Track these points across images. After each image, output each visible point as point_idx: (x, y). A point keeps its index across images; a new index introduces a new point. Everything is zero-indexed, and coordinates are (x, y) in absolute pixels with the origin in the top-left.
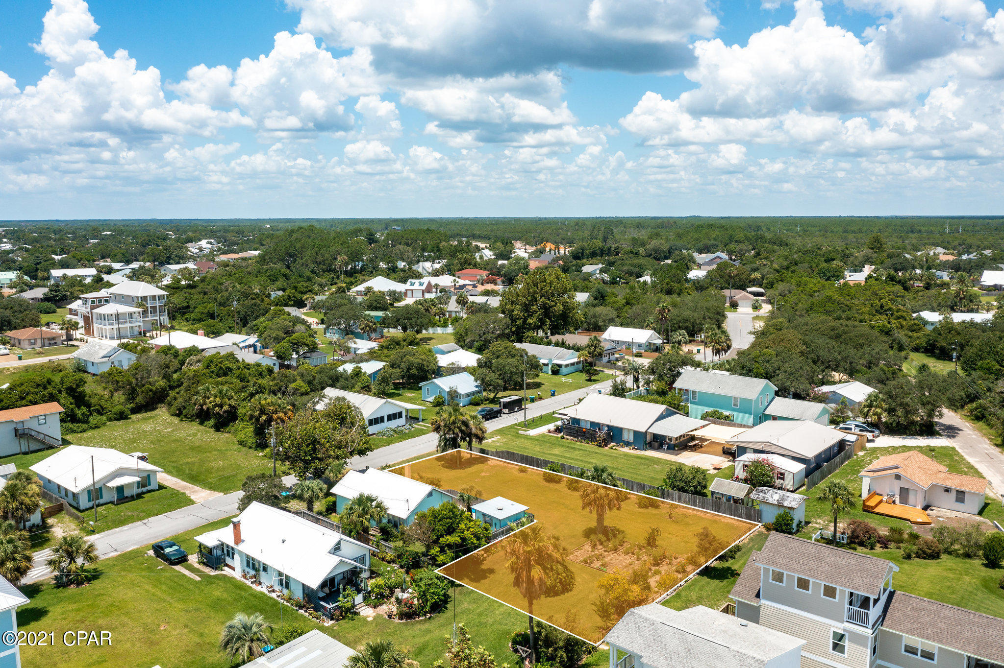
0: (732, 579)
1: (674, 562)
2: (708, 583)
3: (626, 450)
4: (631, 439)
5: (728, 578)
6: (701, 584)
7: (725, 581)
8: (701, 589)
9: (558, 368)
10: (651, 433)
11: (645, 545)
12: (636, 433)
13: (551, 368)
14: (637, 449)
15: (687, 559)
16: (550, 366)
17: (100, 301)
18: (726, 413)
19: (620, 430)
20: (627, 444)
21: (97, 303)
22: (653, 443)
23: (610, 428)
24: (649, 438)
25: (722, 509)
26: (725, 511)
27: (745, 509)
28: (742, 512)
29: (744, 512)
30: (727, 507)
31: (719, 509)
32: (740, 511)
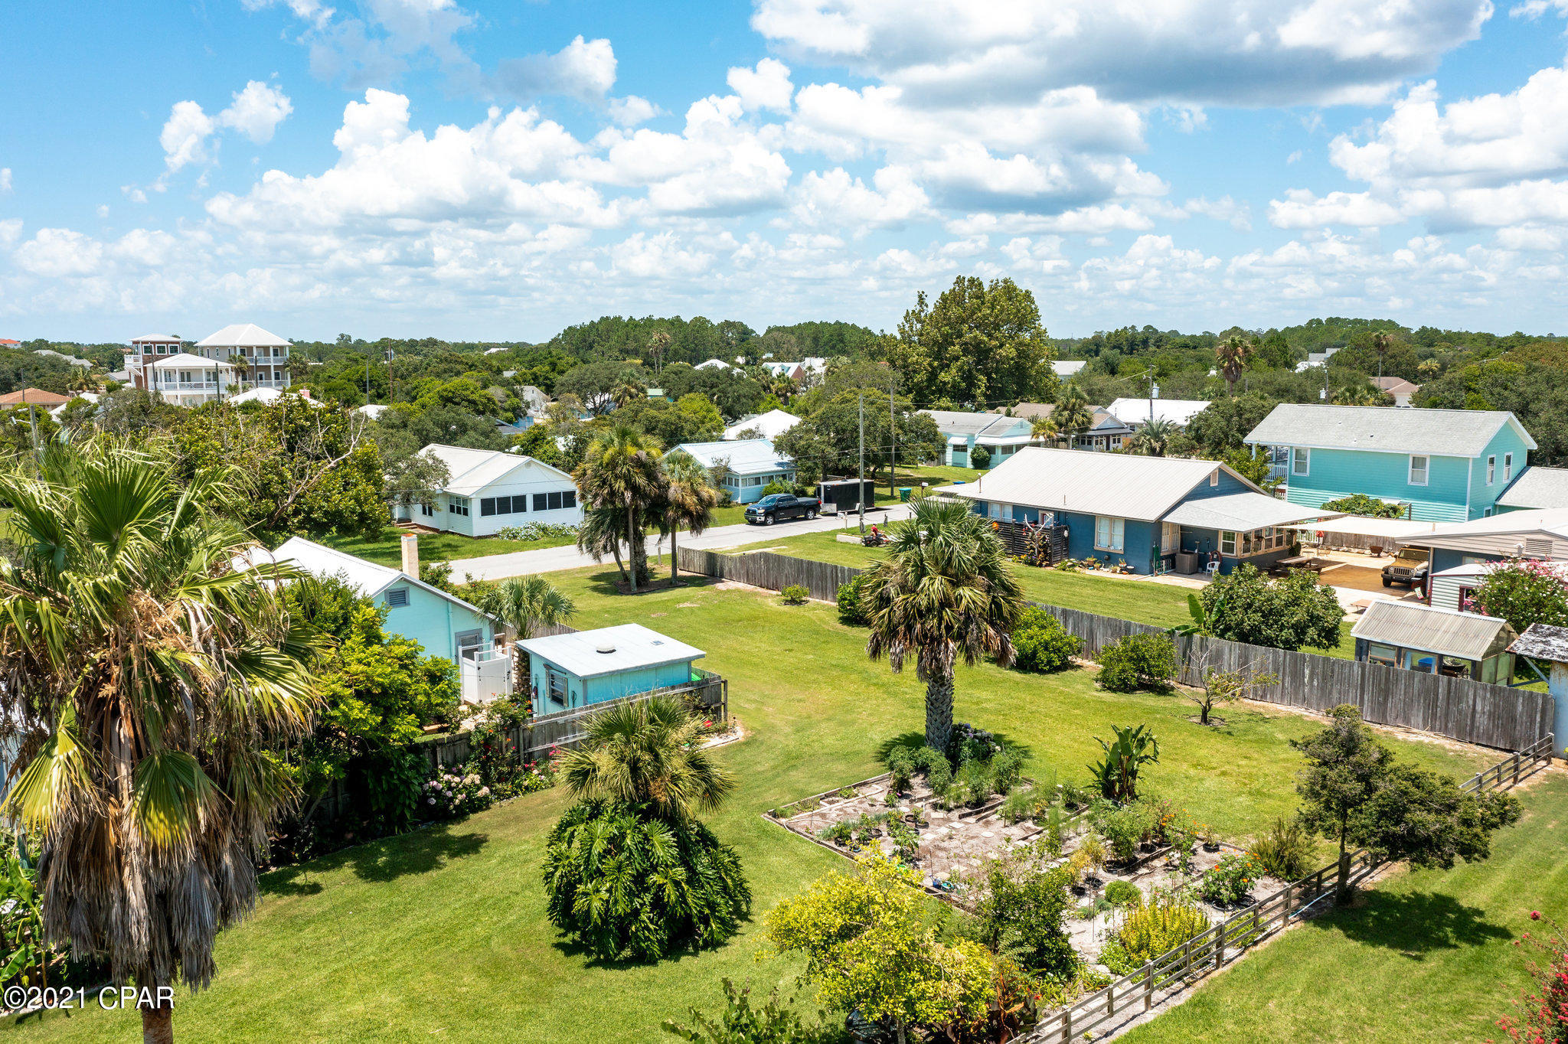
0: (1468, 950)
1: (1204, 861)
2: (1354, 961)
3: (1105, 573)
4: (1118, 546)
5: (1443, 943)
6: (1315, 962)
7: (1435, 959)
8: (1320, 985)
9: (986, 453)
10: (1174, 525)
11: (1092, 794)
12: (1133, 527)
13: (973, 453)
14: (1131, 572)
15: (1260, 852)
16: (970, 450)
17: (161, 350)
18: (1387, 501)
19: (1088, 521)
20: (1108, 559)
21: (155, 352)
22: (1179, 555)
23: (1063, 518)
24: (1168, 543)
25: (1396, 699)
26: (1408, 705)
27: (1488, 695)
28: (1479, 708)
29: (1483, 708)
30: (1416, 692)
31: (1386, 700)
32: (1471, 702)
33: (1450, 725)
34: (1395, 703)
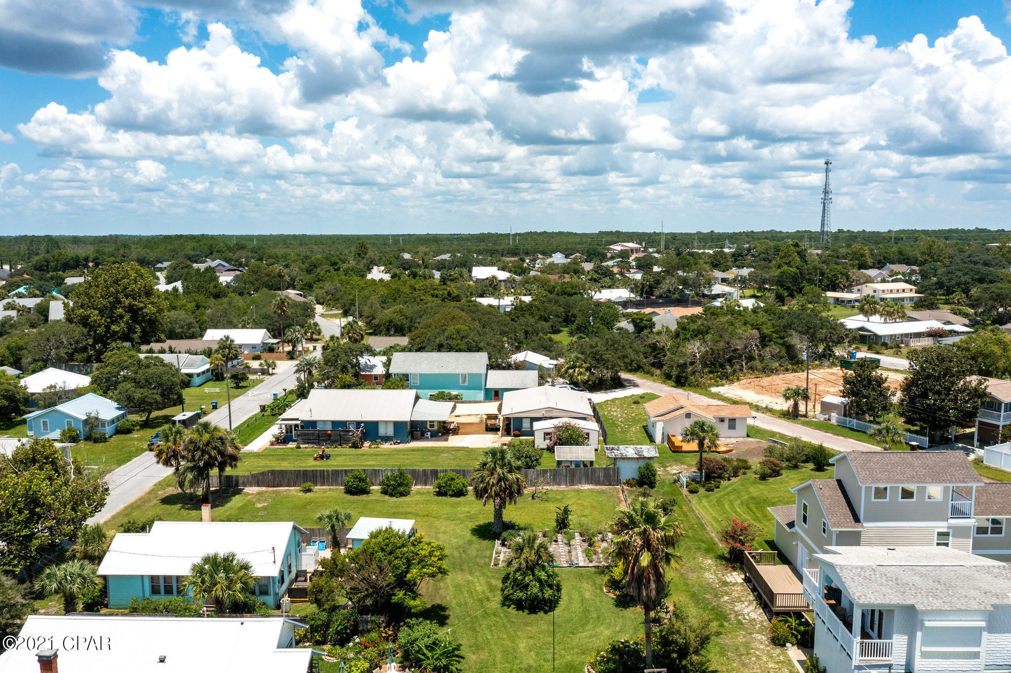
3: (387, 446)
4: (391, 432)
9: (188, 378)
10: (412, 421)
11: (556, 529)
12: (398, 425)
19: (375, 424)
20: (386, 439)
22: (414, 432)
23: (361, 424)
26: (580, 479)
27: (603, 470)
28: (600, 475)
30: (582, 474)
33: (593, 481)
34: (576, 478)
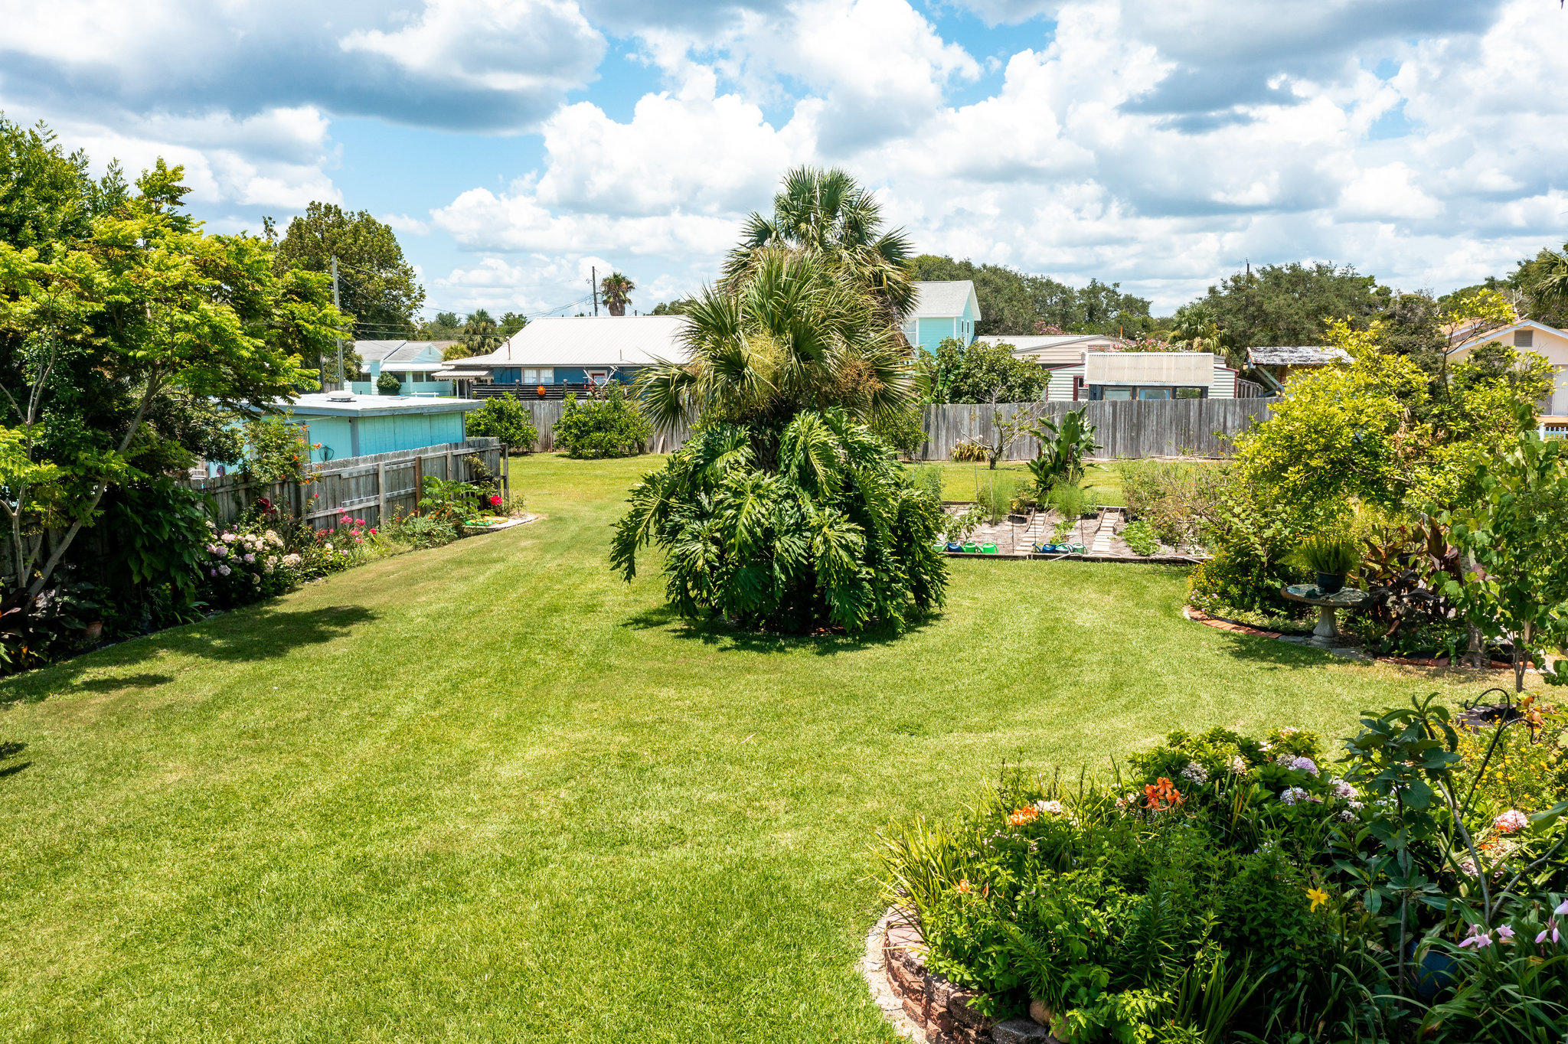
9: (395, 381)
13: (379, 382)
16: (374, 379)
25: (1147, 433)
26: (1160, 434)
27: (1238, 409)
28: (1229, 424)
29: (1233, 423)
30: (1168, 420)
31: (1138, 435)
32: (1222, 420)
33: (1202, 446)
34: (1148, 436)
